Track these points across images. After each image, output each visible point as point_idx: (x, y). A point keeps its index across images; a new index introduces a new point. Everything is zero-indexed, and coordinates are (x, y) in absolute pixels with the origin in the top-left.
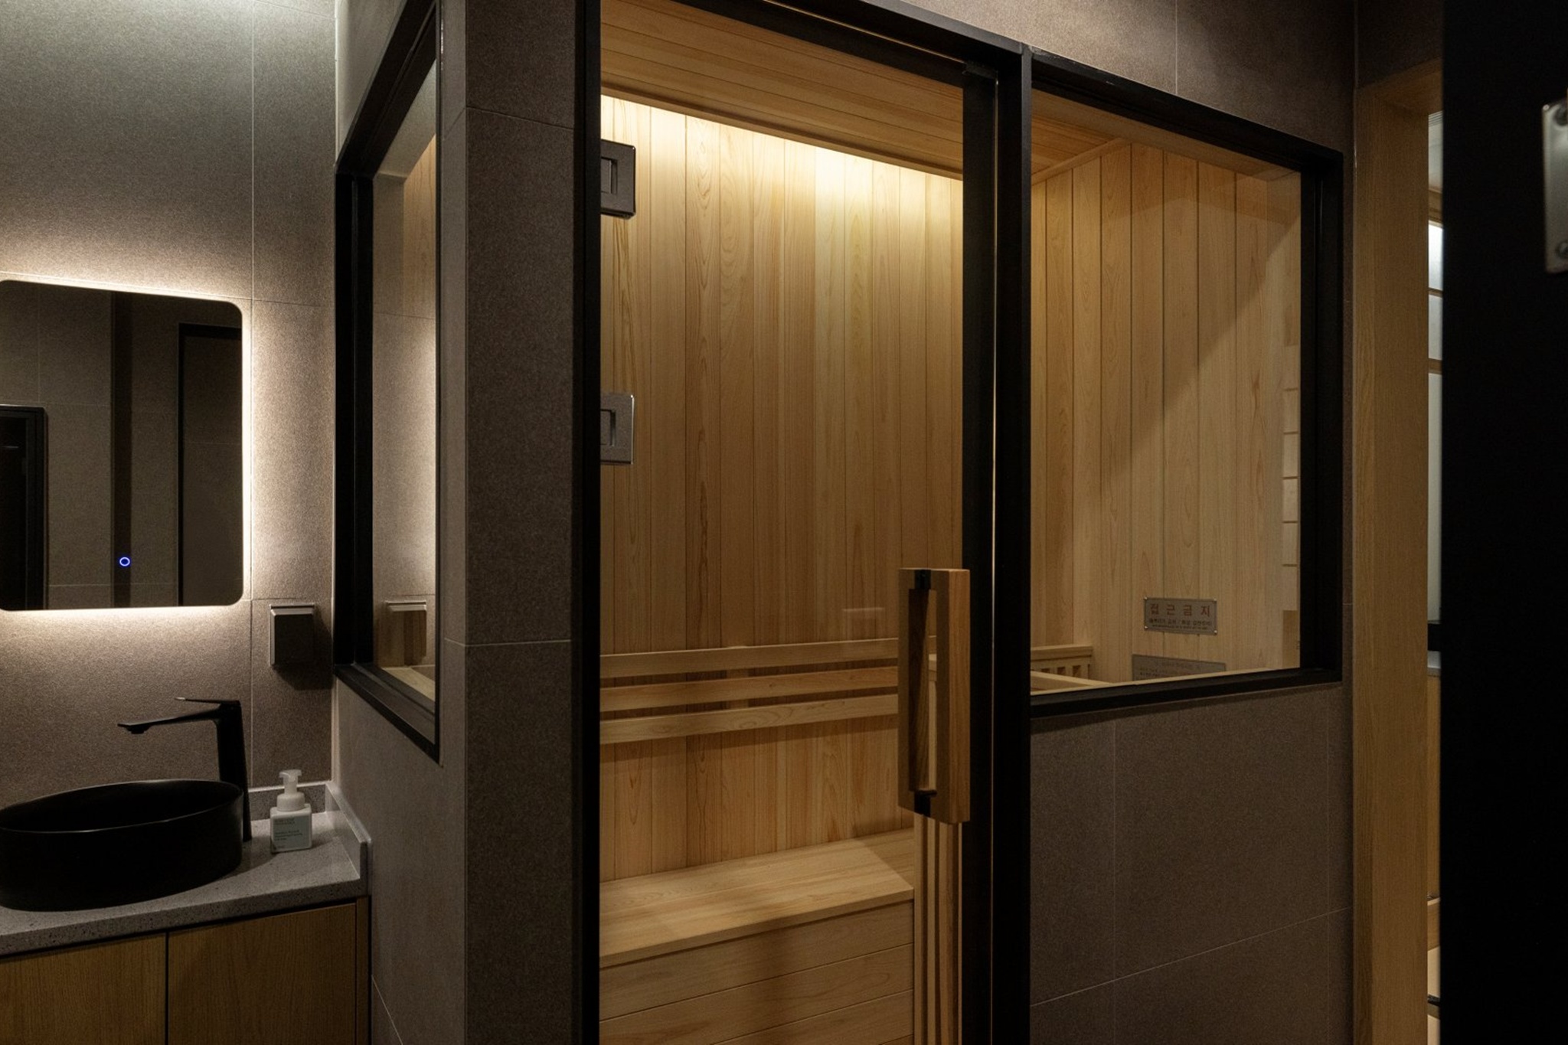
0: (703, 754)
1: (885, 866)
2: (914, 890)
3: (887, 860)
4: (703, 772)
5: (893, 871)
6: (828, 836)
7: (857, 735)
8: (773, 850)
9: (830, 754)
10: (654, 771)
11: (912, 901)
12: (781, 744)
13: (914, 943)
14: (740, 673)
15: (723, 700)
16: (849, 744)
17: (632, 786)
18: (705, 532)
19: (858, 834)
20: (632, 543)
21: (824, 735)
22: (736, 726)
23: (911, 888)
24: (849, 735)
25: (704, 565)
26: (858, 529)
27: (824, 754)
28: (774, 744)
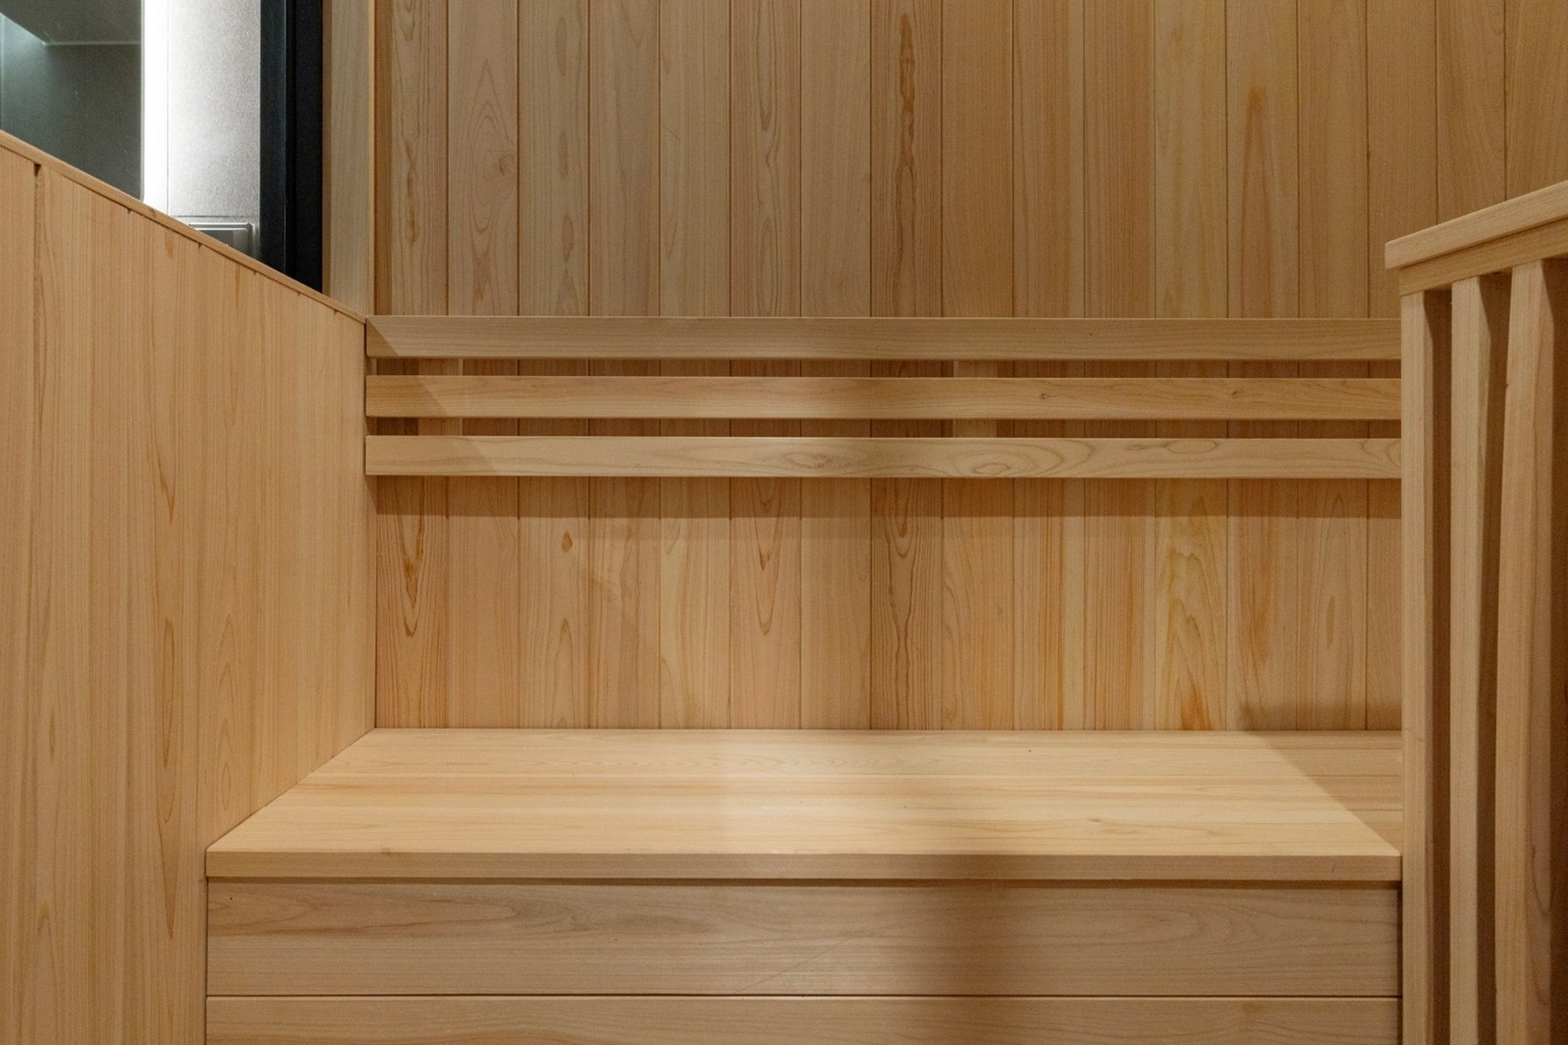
0: (905, 523)
1: (1317, 791)
2: (1401, 857)
3: (1321, 779)
4: (904, 556)
5: (1338, 805)
6: (1183, 718)
7: (1253, 522)
8: (1056, 724)
9: (1186, 554)
10: (806, 544)
11: (1397, 886)
12: (1073, 523)
13: (1400, 997)
14: (975, 367)
15: (946, 416)
16: (1232, 538)
17: (763, 568)
18: (908, 107)
19: (1254, 722)
20: (765, 128)
21: (1173, 513)
22: (964, 468)
23: (1393, 852)
24: (1233, 520)
25: (906, 169)
26: (1256, 104)
27: (1173, 554)
28: (1056, 520)
